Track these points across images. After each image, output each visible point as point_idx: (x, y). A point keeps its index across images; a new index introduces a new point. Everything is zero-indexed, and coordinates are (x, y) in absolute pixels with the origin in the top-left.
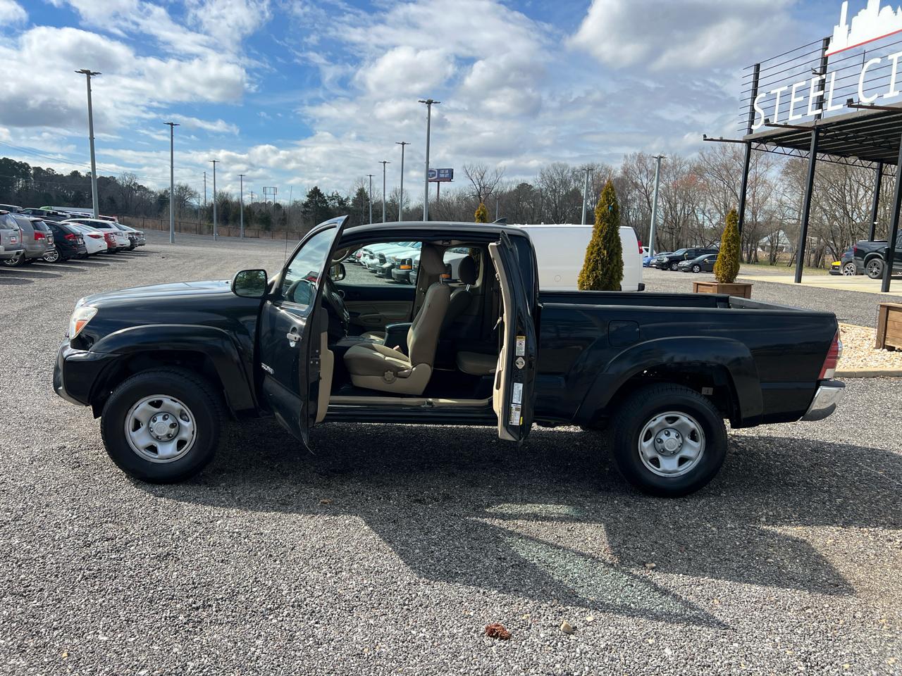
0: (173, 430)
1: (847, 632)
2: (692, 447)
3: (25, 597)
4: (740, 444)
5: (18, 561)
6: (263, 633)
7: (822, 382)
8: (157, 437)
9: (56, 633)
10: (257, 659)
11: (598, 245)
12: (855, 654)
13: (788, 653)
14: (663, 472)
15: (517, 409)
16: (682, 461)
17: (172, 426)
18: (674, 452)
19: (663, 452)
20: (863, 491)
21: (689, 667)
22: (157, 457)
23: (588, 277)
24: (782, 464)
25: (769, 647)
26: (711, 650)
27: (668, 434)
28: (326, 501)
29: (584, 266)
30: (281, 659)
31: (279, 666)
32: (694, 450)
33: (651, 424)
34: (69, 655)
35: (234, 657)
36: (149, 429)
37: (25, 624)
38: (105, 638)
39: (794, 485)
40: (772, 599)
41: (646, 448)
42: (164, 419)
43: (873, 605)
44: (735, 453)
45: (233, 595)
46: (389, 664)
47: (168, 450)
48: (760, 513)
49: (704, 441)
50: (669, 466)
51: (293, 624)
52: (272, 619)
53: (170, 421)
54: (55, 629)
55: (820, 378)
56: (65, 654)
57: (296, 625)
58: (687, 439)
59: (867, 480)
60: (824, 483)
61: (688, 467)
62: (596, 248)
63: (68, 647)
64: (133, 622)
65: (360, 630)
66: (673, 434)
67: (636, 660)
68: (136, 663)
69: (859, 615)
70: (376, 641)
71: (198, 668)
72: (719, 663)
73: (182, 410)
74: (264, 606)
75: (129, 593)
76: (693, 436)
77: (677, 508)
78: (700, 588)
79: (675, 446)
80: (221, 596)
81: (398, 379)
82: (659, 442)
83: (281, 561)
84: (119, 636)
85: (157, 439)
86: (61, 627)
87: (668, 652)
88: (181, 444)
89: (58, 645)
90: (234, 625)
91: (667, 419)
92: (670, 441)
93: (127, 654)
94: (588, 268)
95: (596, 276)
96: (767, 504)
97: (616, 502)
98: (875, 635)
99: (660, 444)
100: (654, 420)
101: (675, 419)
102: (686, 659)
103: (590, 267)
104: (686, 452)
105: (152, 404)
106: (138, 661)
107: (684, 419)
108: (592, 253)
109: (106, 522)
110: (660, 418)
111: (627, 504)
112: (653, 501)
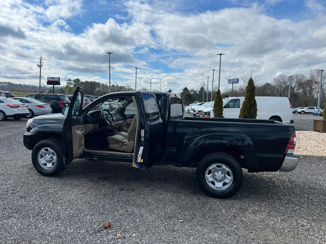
0: (51, 159)
7: (286, 155)
11: (246, 102)
14: (216, 187)
15: (140, 156)
16: (225, 184)
17: (51, 157)
18: (221, 180)
19: (217, 180)
22: (46, 167)
23: (242, 115)
27: (218, 173)
28: (90, 186)
32: (229, 179)
33: (211, 168)
36: (45, 158)
41: (209, 178)
42: (49, 155)
47: (50, 165)
49: (233, 176)
50: (219, 185)
55: (285, 153)
58: (227, 175)
61: (226, 187)
62: (245, 104)
66: (220, 173)
73: (53, 153)
79: (221, 178)
81: (123, 146)
82: (214, 176)
85: (47, 161)
88: (53, 164)
91: (217, 166)
92: (219, 175)
95: (245, 115)
100: (211, 166)
101: (220, 166)
103: (242, 111)
104: (226, 181)
105: (45, 150)
107: (224, 167)
108: (244, 106)
110: (214, 166)
111: (199, 199)
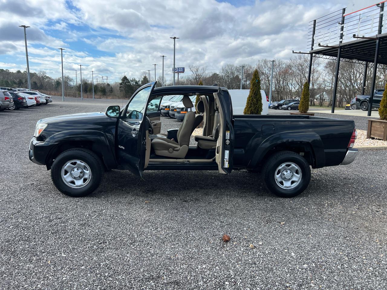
1: (363, 245)
2: (296, 177)
3: (28, 241)
4: (314, 177)
5: (23, 228)
6: (129, 252)
7: (349, 149)
8: (75, 177)
9: (44, 254)
10: (128, 261)
11: (252, 97)
12: (367, 253)
13: (341, 253)
14: (285, 187)
15: (227, 161)
16: (293, 182)
17: (81, 173)
18: (289, 179)
19: (285, 179)
20: (365, 194)
21: (302, 259)
22: (75, 186)
23: (248, 110)
24: (332, 184)
25: (333, 252)
26: (310, 253)
27: (287, 172)
28: (147, 202)
29: (246, 106)
30: (138, 261)
31: (138, 263)
33: (280, 168)
34: (51, 262)
35: (119, 261)
36: (71, 174)
37: (30, 251)
38: (65, 255)
39: (338, 192)
40: (333, 234)
41: (278, 177)
42: (78, 170)
43: (373, 235)
44: (313, 180)
45: (115, 238)
46: (182, 262)
47: (79, 183)
48: (325, 203)
49: (301, 174)
50: (287, 184)
51: (141, 248)
52: (132, 247)
53: (80, 171)
54: (43, 253)
55: (348, 147)
56: (49, 262)
57: (142, 248)
58: (295, 174)
59: (367, 189)
60: (349, 190)
61: (295, 185)
62: (251, 98)
63: (50, 259)
64: (75, 249)
65: (168, 250)
66: (289, 172)
67: (281, 258)
68: (79, 264)
69: (368, 239)
70: (175, 254)
71: (105, 265)
72: (313, 258)
73: (85, 166)
74: (128, 242)
75: (72, 238)
76: (297, 172)
77: (291, 201)
78: (303, 231)
79: (289, 176)
80: (110, 239)
81: (174, 151)
83: (132, 225)
84: (71, 254)
85: (75, 178)
86: (46, 252)
87: (293, 254)
88: (85, 180)
89: (46, 259)
90: (117, 249)
91: (286, 165)
92: (287, 174)
93: (75, 261)
94: (248, 106)
95: (251, 110)
96: (327, 199)
97: (266, 200)
98: (374, 246)
99: (283, 176)
100: (281, 166)
101: (289, 165)
102: (300, 257)
103: (249, 106)
104: (294, 179)
105: (72, 163)
106: (80, 263)
107: (293, 165)
108: (249, 100)
109: (57, 212)
110: (283, 165)
111: (271, 201)
112: (281, 199)
